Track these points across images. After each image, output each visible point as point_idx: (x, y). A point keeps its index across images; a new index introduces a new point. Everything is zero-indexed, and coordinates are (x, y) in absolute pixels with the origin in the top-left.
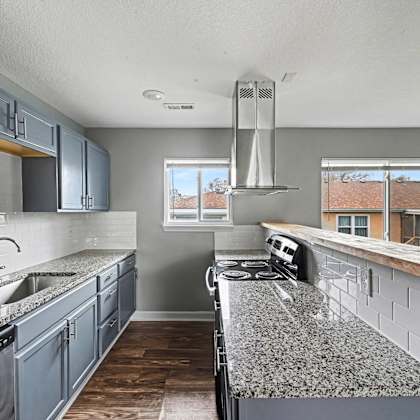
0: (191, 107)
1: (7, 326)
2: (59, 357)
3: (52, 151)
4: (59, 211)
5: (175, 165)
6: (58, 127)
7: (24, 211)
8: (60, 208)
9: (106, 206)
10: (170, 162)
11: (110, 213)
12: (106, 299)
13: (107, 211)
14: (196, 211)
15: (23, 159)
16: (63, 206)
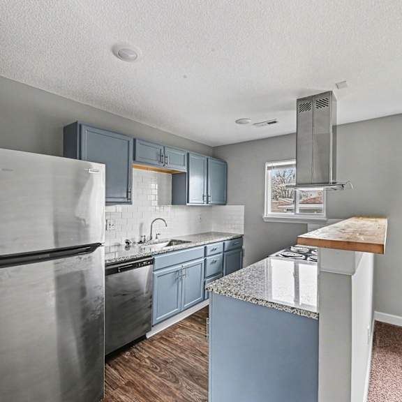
0: (275, 122)
1: (150, 256)
2: (176, 285)
3: (184, 169)
4: (188, 204)
5: (274, 167)
6: (188, 154)
7: (172, 204)
8: (188, 202)
9: (224, 201)
10: (270, 165)
11: (227, 206)
12: (212, 263)
13: (225, 205)
14: (293, 206)
15: (173, 174)
16: (190, 201)
